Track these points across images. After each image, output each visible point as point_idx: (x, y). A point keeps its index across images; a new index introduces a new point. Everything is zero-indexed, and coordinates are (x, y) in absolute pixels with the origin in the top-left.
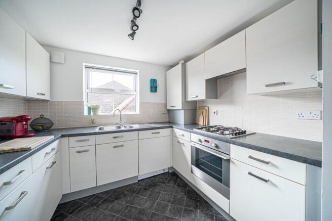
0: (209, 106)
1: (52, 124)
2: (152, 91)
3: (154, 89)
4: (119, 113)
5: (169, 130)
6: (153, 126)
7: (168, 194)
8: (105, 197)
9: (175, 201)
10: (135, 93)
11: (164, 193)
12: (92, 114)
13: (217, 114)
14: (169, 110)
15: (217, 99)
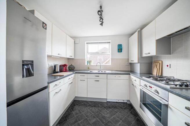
0: (163, 61)
1: (74, 68)
2: (118, 52)
3: (120, 50)
4: (100, 64)
5: (127, 76)
6: (117, 72)
7: (122, 116)
8: (90, 103)
9: (125, 121)
10: (109, 53)
11: (119, 113)
12: (88, 64)
13: (170, 67)
14: (131, 64)
15: (171, 54)
